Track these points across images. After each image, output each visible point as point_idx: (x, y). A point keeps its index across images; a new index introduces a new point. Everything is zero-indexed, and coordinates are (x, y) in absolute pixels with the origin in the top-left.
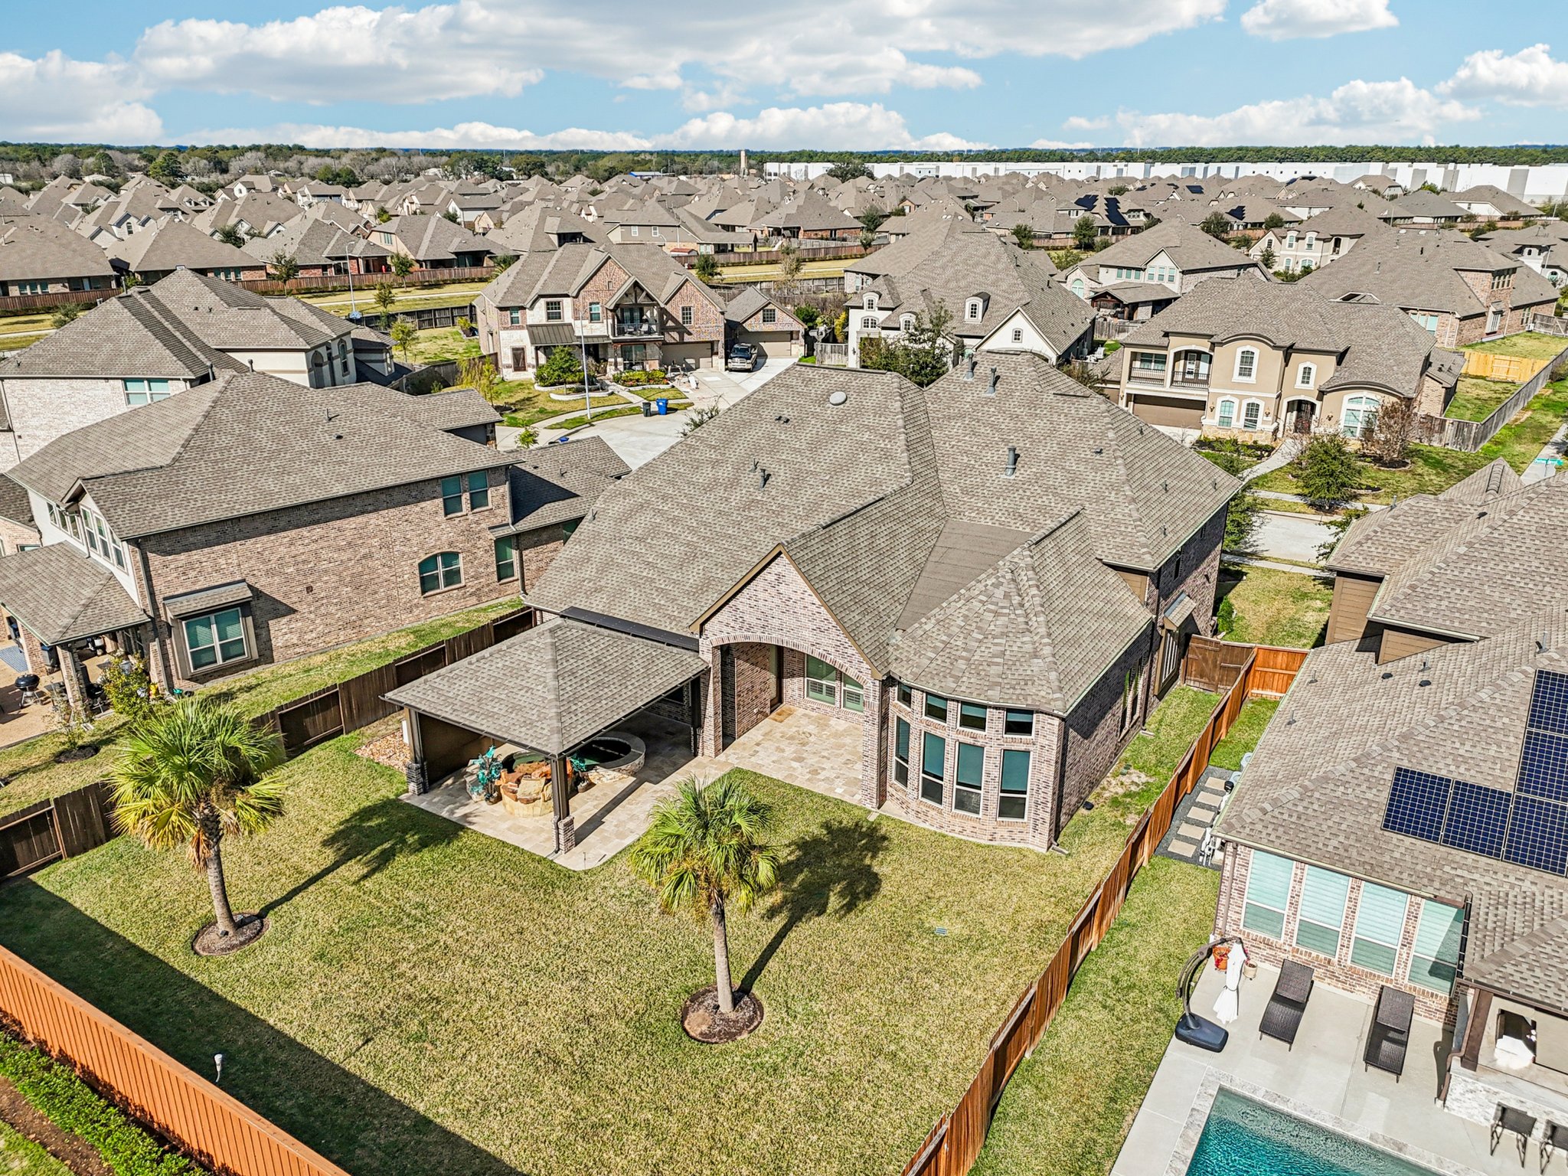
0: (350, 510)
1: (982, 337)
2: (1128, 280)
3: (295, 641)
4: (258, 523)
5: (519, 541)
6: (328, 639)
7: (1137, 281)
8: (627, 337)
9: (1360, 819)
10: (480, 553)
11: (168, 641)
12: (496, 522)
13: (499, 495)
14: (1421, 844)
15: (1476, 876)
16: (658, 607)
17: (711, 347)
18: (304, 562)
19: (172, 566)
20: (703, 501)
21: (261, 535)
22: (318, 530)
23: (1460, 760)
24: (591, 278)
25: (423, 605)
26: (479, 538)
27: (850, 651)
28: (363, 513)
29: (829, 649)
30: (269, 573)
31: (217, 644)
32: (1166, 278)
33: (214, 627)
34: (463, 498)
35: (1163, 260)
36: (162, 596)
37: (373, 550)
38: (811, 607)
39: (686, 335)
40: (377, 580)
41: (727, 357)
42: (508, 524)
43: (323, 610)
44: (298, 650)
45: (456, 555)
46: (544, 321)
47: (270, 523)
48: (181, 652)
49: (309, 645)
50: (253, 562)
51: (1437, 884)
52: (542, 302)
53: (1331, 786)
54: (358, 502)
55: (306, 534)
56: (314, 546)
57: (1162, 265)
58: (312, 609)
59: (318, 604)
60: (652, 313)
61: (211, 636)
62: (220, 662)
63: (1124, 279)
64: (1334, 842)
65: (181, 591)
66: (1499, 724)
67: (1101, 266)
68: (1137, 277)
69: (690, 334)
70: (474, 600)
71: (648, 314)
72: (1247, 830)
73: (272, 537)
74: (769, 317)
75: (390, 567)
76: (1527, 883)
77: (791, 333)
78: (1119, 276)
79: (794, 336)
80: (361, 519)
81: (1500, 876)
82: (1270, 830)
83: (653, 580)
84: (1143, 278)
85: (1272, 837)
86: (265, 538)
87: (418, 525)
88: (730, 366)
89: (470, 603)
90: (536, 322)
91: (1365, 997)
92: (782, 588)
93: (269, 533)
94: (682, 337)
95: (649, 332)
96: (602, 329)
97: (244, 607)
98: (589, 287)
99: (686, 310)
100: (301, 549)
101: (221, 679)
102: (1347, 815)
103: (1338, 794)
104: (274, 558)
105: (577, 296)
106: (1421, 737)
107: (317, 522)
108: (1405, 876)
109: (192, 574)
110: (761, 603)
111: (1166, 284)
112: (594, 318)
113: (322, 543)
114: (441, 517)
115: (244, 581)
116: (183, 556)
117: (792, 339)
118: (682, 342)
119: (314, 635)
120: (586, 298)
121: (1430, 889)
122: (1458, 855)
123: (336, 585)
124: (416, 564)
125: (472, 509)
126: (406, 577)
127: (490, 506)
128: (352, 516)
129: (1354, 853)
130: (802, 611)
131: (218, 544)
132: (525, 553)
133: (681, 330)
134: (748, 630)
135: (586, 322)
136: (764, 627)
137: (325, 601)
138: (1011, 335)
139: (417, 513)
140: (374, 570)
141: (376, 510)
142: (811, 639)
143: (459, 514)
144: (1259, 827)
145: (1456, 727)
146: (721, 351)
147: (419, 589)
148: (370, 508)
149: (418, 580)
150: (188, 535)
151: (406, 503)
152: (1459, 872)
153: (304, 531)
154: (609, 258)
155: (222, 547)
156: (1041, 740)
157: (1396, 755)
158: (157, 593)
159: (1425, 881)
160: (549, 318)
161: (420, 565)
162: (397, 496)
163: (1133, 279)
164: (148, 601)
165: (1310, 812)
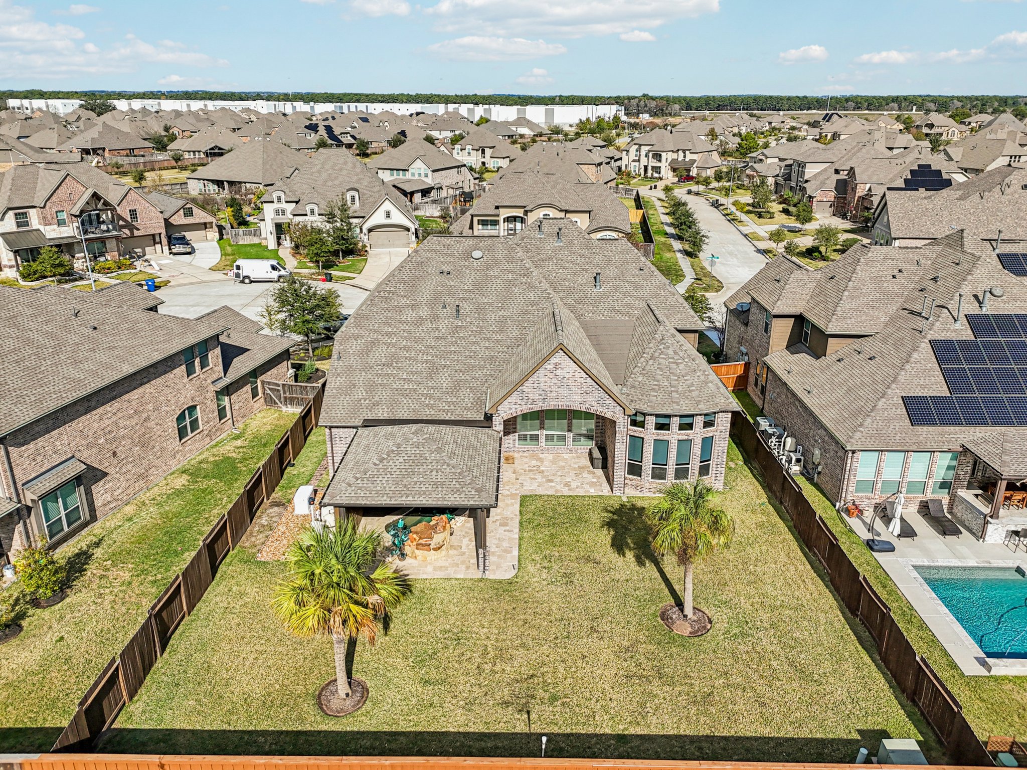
0: (134, 385)
1: (363, 217)
2: (398, 177)
3: (109, 499)
4: (78, 407)
5: (228, 391)
6: (129, 492)
7: (404, 178)
8: (91, 236)
9: (901, 424)
10: (209, 402)
11: (28, 521)
12: (215, 377)
13: (215, 356)
14: (931, 428)
15: (958, 436)
16: (432, 407)
17: (154, 239)
18: (110, 432)
19: (26, 455)
20: (419, 332)
21: (81, 415)
22: (116, 404)
23: (923, 387)
24: (55, 192)
25: (181, 451)
26: (207, 391)
27: (608, 402)
28: (141, 385)
29: (593, 403)
30: (89, 446)
31: (63, 513)
32: (423, 175)
33: (60, 500)
34: (196, 362)
35: (419, 164)
36: (21, 483)
37: (150, 413)
38: (579, 380)
39: (135, 231)
40: (154, 437)
41: (170, 244)
42: (221, 378)
43: (124, 470)
44: (112, 506)
45: (195, 407)
46: (14, 228)
47: (86, 405)
48: (40, 528)
49: (118, 500)
50: (77, 439)
51: (946, 444)
52: (11, 214)
53: (881, 412)
54: (138, 377)
55: (109, 409)
56: (114, 418)
57: (419, 167)
58: (117, 470)
59: (121, 464)
60: (107, 216)
61: (60, 510)
62: (66, 529)
63: (395, 177)
64: (897, 438)
65: (34, 475)
66: (928, 368)
67: (379, 169)
68: (404, 175)
69: (138, 229)
70: (208, 440)
71: (104, 216)
72: (859, 443)
73: (89, 416)
74: (189, 213)
75: (161, 425)
76: (978, 433)
77: (205, 224)
78: (392, 175)
79: (208, 226)
80: (140, 390)
81: (967, 433)
82: (869, 440)
83: (415, 390)
84: (408, 175)
85: (872, 443)
86: (84, 417)
87: (174, 388)
88: (174, 251)
89: (207, 442)
90: (8, 230)
91: (913, 509)
92: (559, 372)
93: (86, 413)
94: (132, 233)
95: (108, 231)
96: (70, 231)
97: (78, 480)
98: (53, 198)
99: (133, 213)
100: (107, 422)
101: (65, 544)
102: (895, 424)
103: (886, 415)
104: (90, 434)
105: (44, 207)
106: (903, 381)
107: (114, 398)
108: (933, 444)
109: (39, 459)
110: (542, 385)
111: (425, 180)
112: (61, 223)
113: (120, 415)
114: (186, 380)
115: (73, 457)
116: (32, 446)
117: (206, 228)
118: (132, 236)
119: (120, 491)
120: (51, 209)
121: (945, 447)
122: (947, 429)
123: (131, 446)
124: (175, 420)
125: (202, 369)
126: (170, 430)
127: (211, 365)
128: (135, 388)
129: (907, 440)
130: (574, 384)
131: (55, 429)
132: (232, 397)
133: (132, 228)
134: (532, 404)
135: (55, 227)
136: (544, 399)
137: (124, 462)
138: (383, 215)
139: (172, 379)
140: (151, 429)
141: (149, 381)
142: (579, 400)
143: (195, 375)
144: (863, 439)
145: (913, 373)
146: (165, 241)
147: (178, 438)
148: (145, 380)
149: (177, 432)
150: (34, 426)
151: (165, 372)
152: (951, 436)
153: (107, 407)
154: (68, 174)
155: (56, 431)
156: (721, 428)
157: (898, 391)
158: (17, 481)
159: (942, 444)
160: (18, 226)
161: (177, 419)
162: (161, 368)
163: (401, 177)
164: (12, 490)
165: (879, 426)
